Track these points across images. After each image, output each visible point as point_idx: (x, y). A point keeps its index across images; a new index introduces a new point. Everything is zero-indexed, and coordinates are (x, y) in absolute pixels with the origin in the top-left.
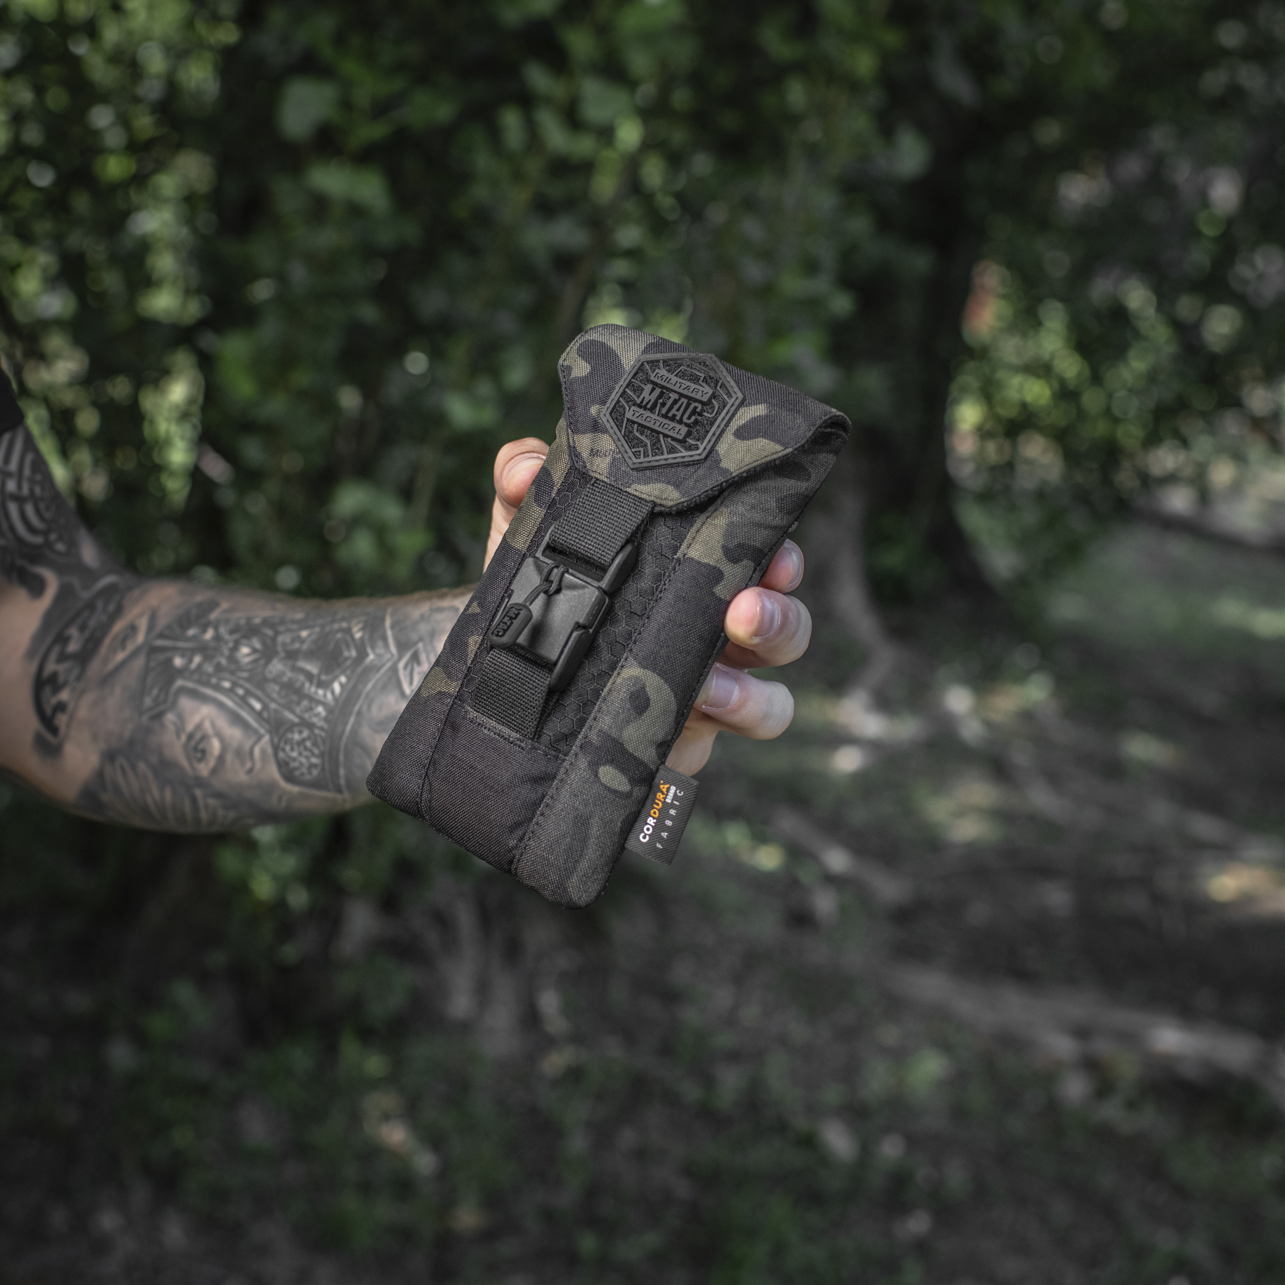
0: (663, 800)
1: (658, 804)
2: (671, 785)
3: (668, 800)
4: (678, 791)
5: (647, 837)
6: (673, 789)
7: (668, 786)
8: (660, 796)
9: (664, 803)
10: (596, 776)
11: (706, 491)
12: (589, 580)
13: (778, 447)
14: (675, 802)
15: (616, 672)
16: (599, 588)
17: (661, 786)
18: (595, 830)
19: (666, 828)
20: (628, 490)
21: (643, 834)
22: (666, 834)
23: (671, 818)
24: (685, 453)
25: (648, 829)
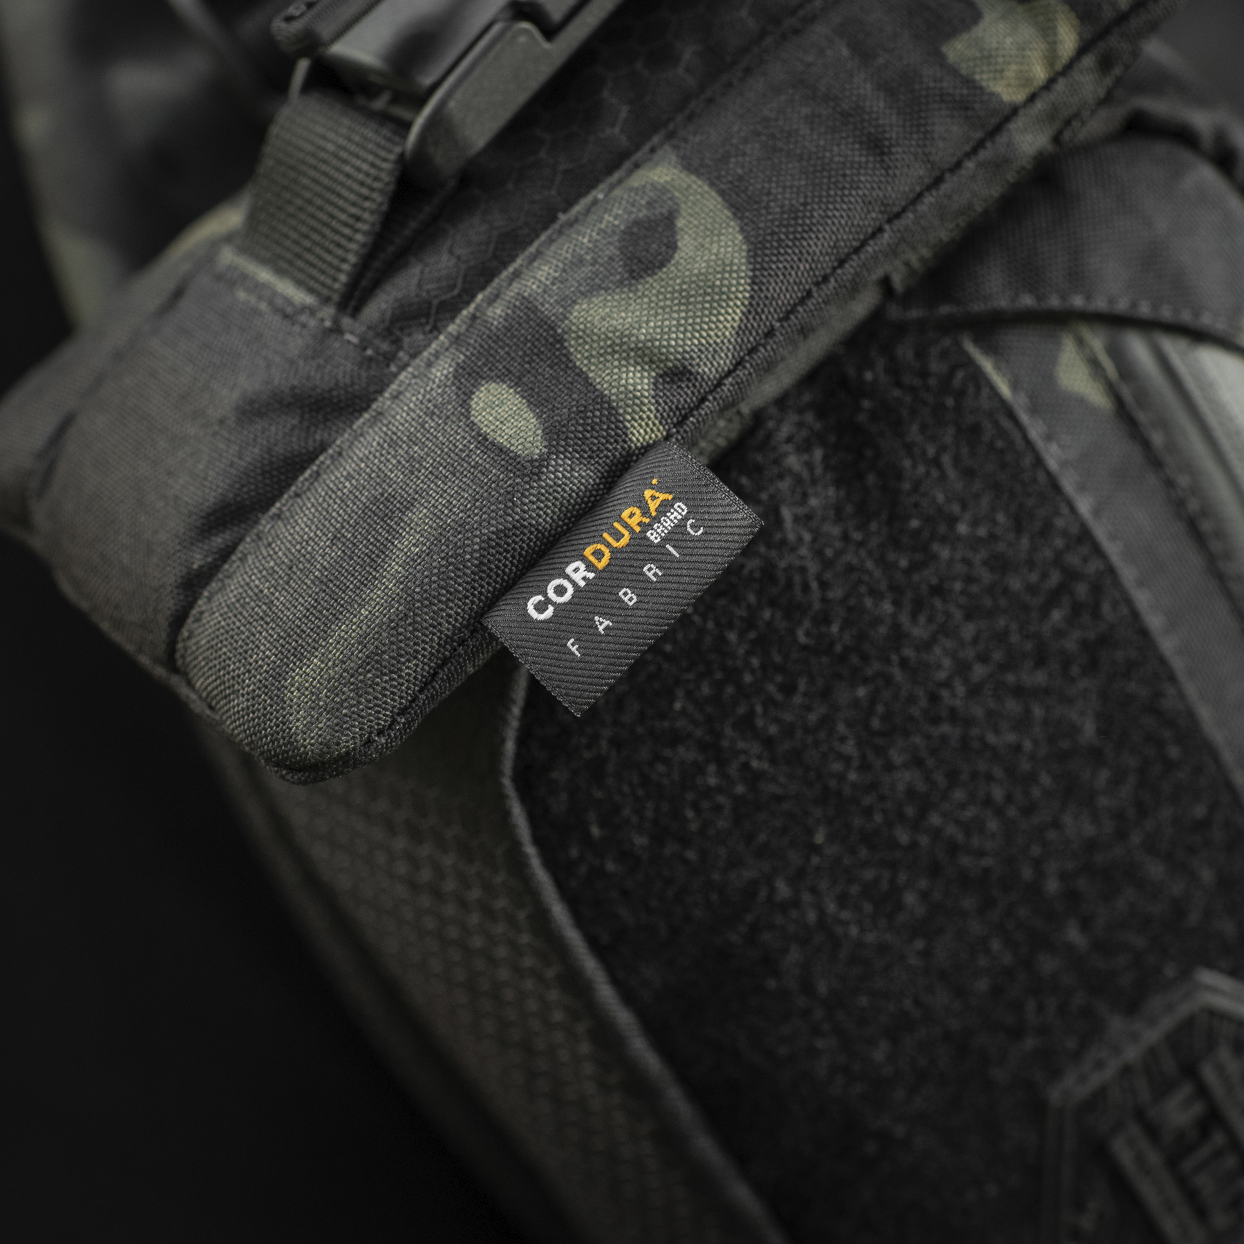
0: (637, 529)
1: (618, 536)
2: (676, 500)
4: (691, 522)
5: (550, 610)
6: (680, 510)
7: (664, 498)
8: (633, 517)
9: (638, 537)
14: (668, 547)
15: (616, 176)
19: (615, 609)
22: (607, 623)
23: (640, 583)
25: (560, 591)
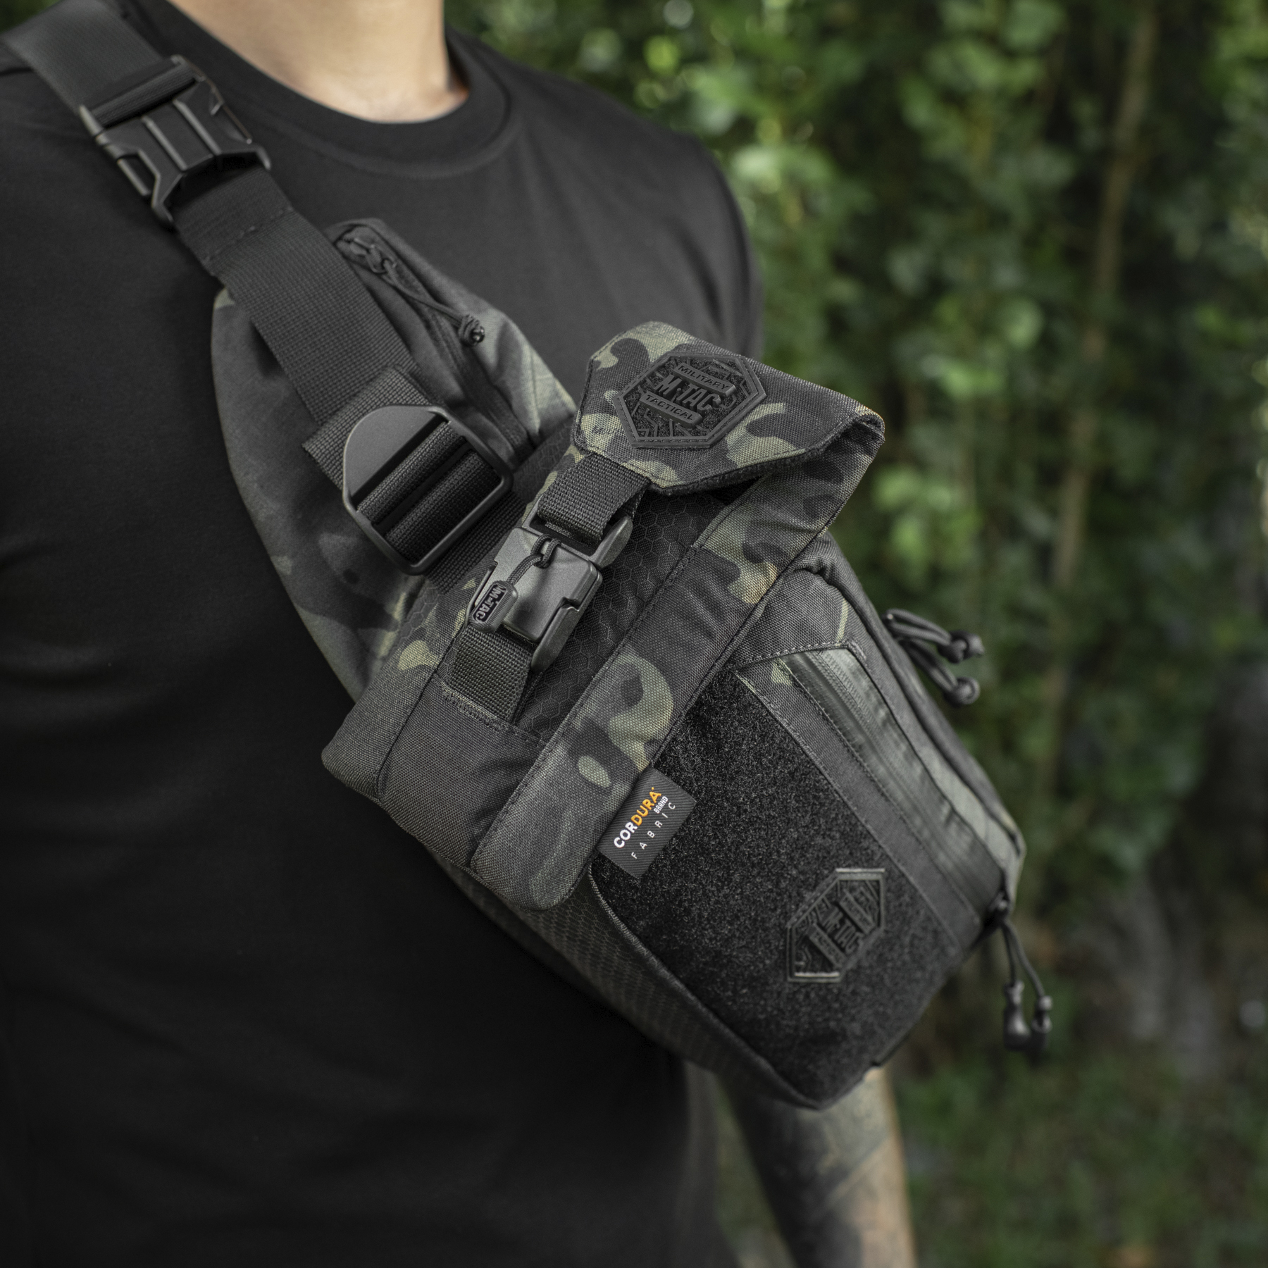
0: (650, 808)
2: (662, 795)
3: (657, 811)
4: (670, 804)
6: (665, 800)
7: (657, 795)
9: (651, 812)
10: (576, 766)
11: (706, 479)
12: (579, 553)
13: (791, 447)
14: (663, 814)
16: (590, 562)
17: (651, 793)
18: (567, 826)
19: (647, 839)
20: (625, 464)
21: (618, 839)
24: (690, 437)
